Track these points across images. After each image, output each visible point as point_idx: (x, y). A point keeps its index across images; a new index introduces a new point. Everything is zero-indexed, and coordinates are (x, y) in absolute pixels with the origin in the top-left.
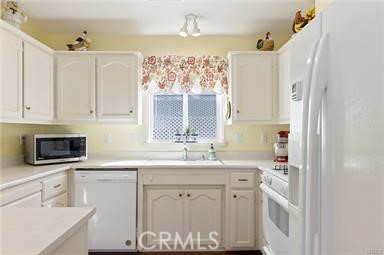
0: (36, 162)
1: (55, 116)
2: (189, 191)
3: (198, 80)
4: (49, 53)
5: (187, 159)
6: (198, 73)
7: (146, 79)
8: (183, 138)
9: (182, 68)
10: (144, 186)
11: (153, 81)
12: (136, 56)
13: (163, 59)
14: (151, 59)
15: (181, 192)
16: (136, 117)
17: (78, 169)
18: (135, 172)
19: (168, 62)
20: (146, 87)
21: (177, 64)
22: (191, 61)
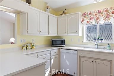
0: (52, 46)
1: (58, 34)
2: (96, 60)
3: (103, 18)
4: (56, 17)
5: (98, 48)
6: (103, 16)
7: (83, 21)
8: (97, 41)
9: (96, 15)
10: (80, 56)
11: (85, 21)
12: (79, 14)
13: (88, 13)
14: (84, 14)
15: (93, 60)
16: (78, 33)
17: (61, 49)
18: (76, 51)
19: (90, 13)
20: (83, 23)
21: (94, 14)
22: (100, 11)
